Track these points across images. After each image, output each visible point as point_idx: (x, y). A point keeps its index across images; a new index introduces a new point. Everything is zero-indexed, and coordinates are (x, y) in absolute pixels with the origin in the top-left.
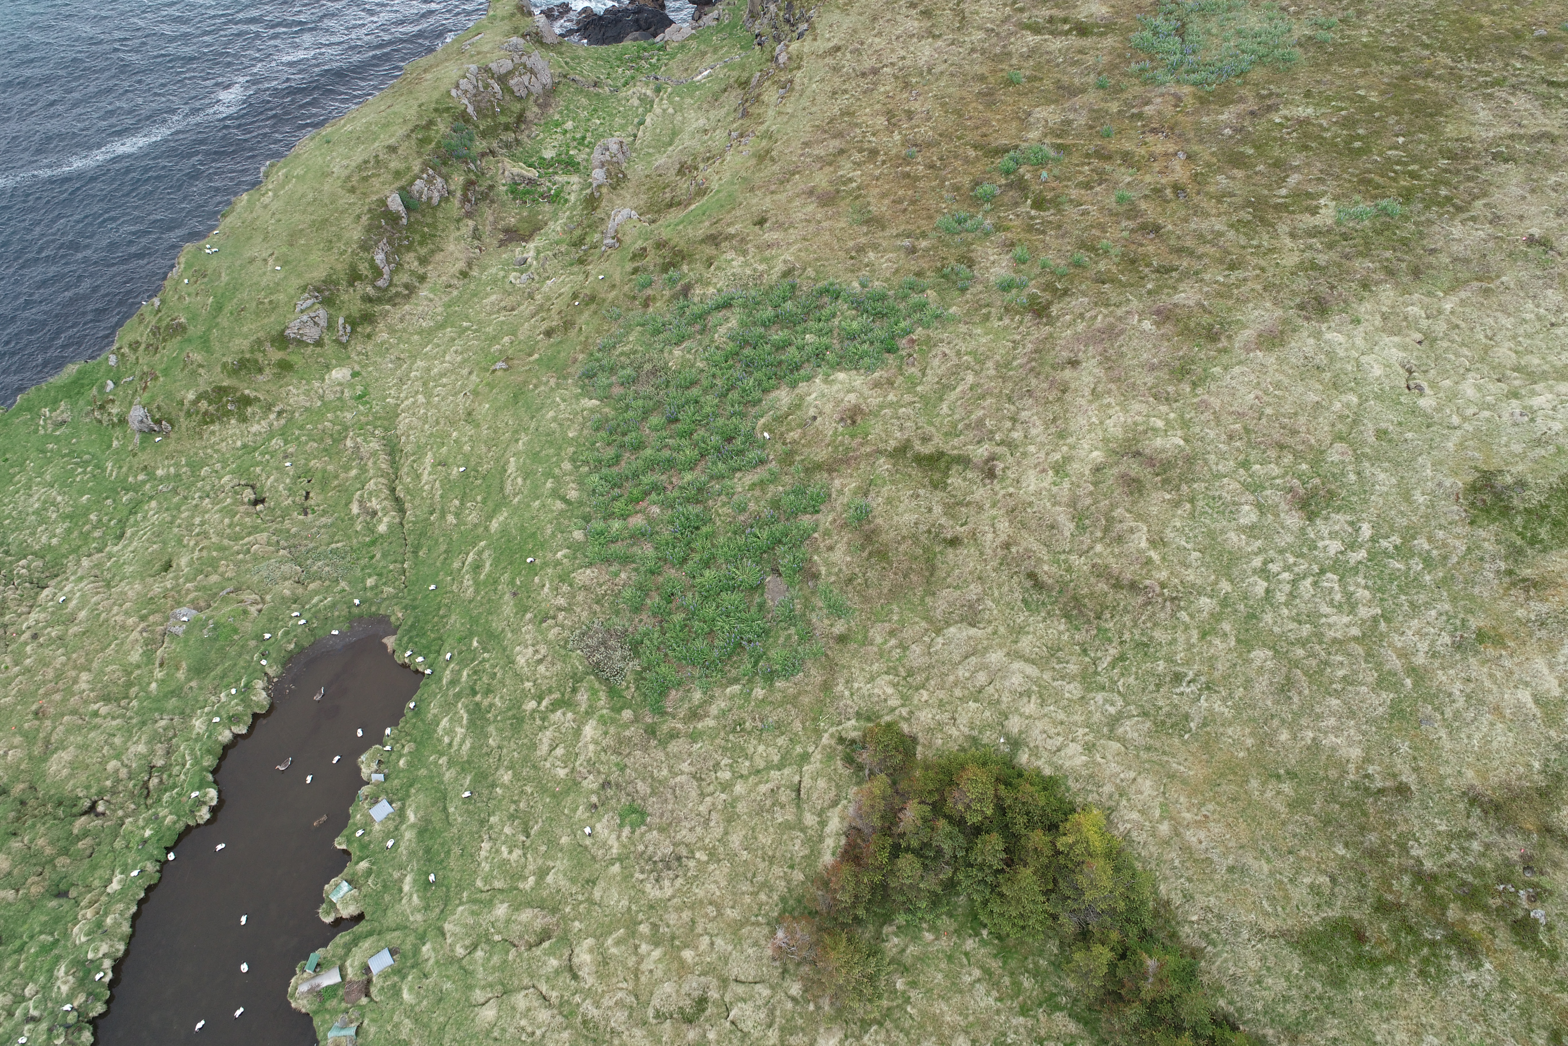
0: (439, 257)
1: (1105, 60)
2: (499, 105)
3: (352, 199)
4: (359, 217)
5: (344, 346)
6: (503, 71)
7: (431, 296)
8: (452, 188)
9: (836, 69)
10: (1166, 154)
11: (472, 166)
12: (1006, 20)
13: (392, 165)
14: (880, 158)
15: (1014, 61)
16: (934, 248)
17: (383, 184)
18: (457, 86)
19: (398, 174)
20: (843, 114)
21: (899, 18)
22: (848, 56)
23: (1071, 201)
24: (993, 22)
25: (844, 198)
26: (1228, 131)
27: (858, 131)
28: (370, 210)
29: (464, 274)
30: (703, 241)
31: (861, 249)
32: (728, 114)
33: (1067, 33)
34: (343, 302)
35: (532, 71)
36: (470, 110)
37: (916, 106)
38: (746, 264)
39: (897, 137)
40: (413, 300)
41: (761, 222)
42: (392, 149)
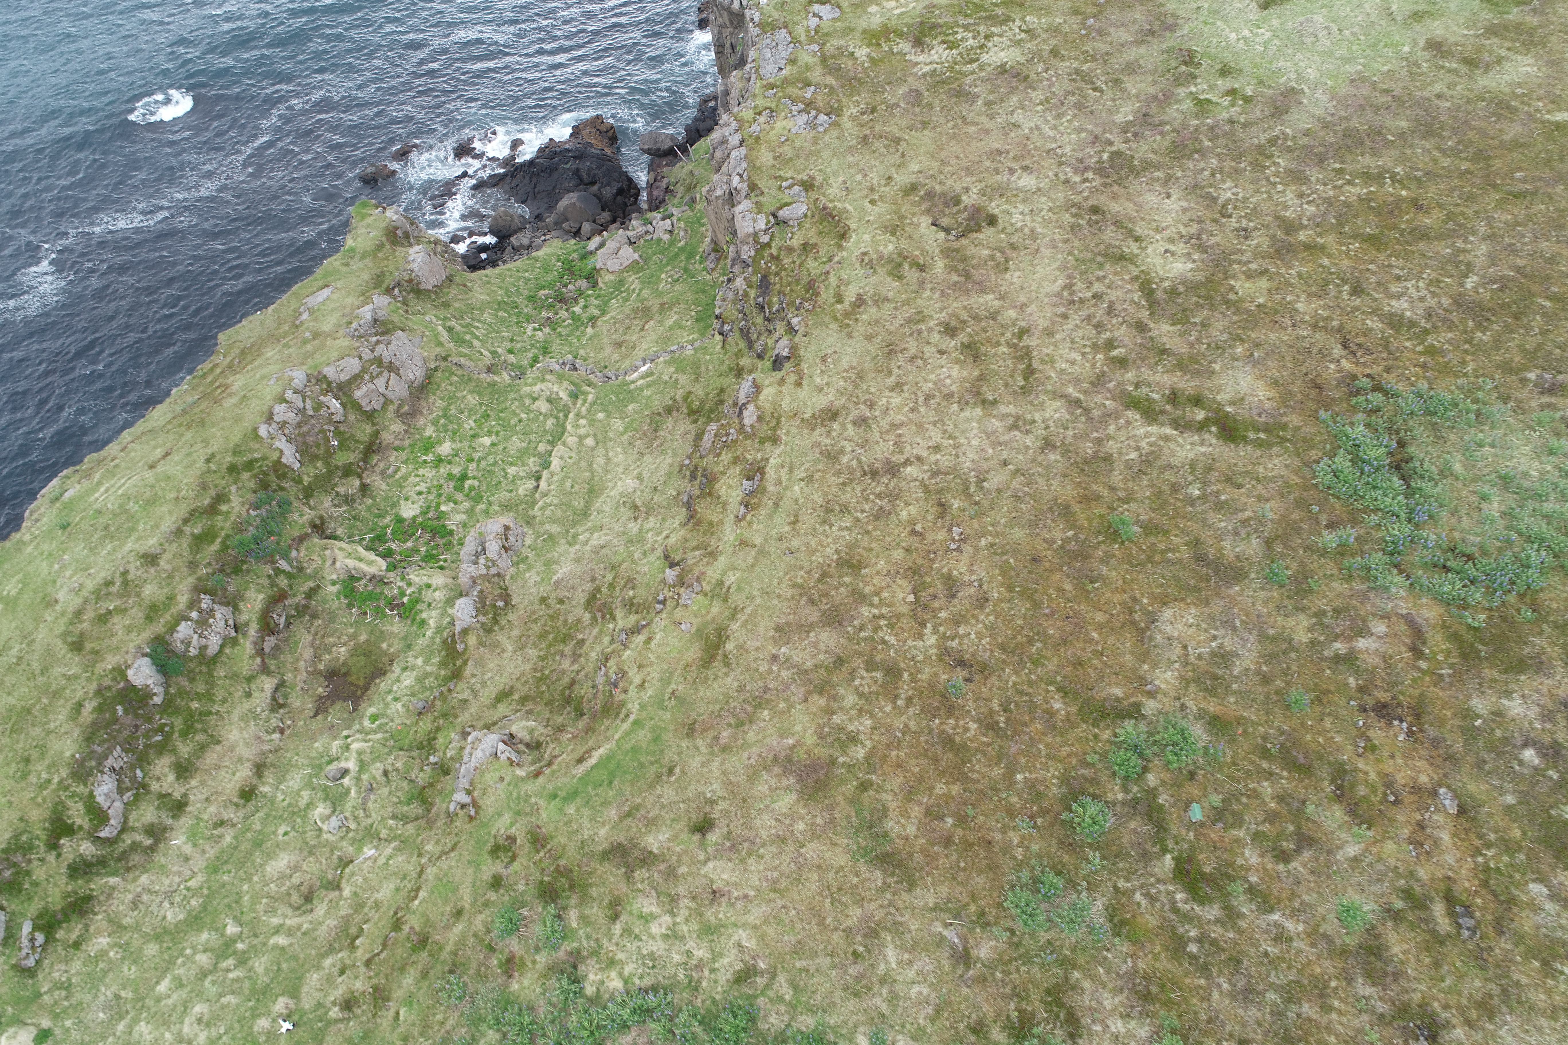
0: (211, 757)
1: (1272, 509)
2: (338, 433)
3: (73, 665)
4: (79, 706)
5: (31, 973)
6: (344, 377)
7: (188, 849)
8: (244, 618)
9: (831, 456)
10: (1416, 789)
11: (283, 564)
12: (1099, 381)
13: (149, 591)
14: (905, 690)
15: (1116, 478)
16: (1002, 961)
17: (129, 629)
18: (270, 418)
19: (153, 611)
20: (842, 563)
21: (929, 350)
22: (851, 430)
23: (1251, 890)
24: (1077, 381)
25: (843, 782)
26: (1529, 754)
27: (866, 612)
28: (99, 692)
29: (247, 794)
30: (606, 855)
31: (872, 933)
32: (669, 475)
33: (1202, 426)
34: (36, 884)
35: (392, 368)
36: (290, 456)
37: (959, 567)
38: (673, 936)
39: (932, 640)
40: (159, 858)
41: (703, 827)
42: (150, 559)
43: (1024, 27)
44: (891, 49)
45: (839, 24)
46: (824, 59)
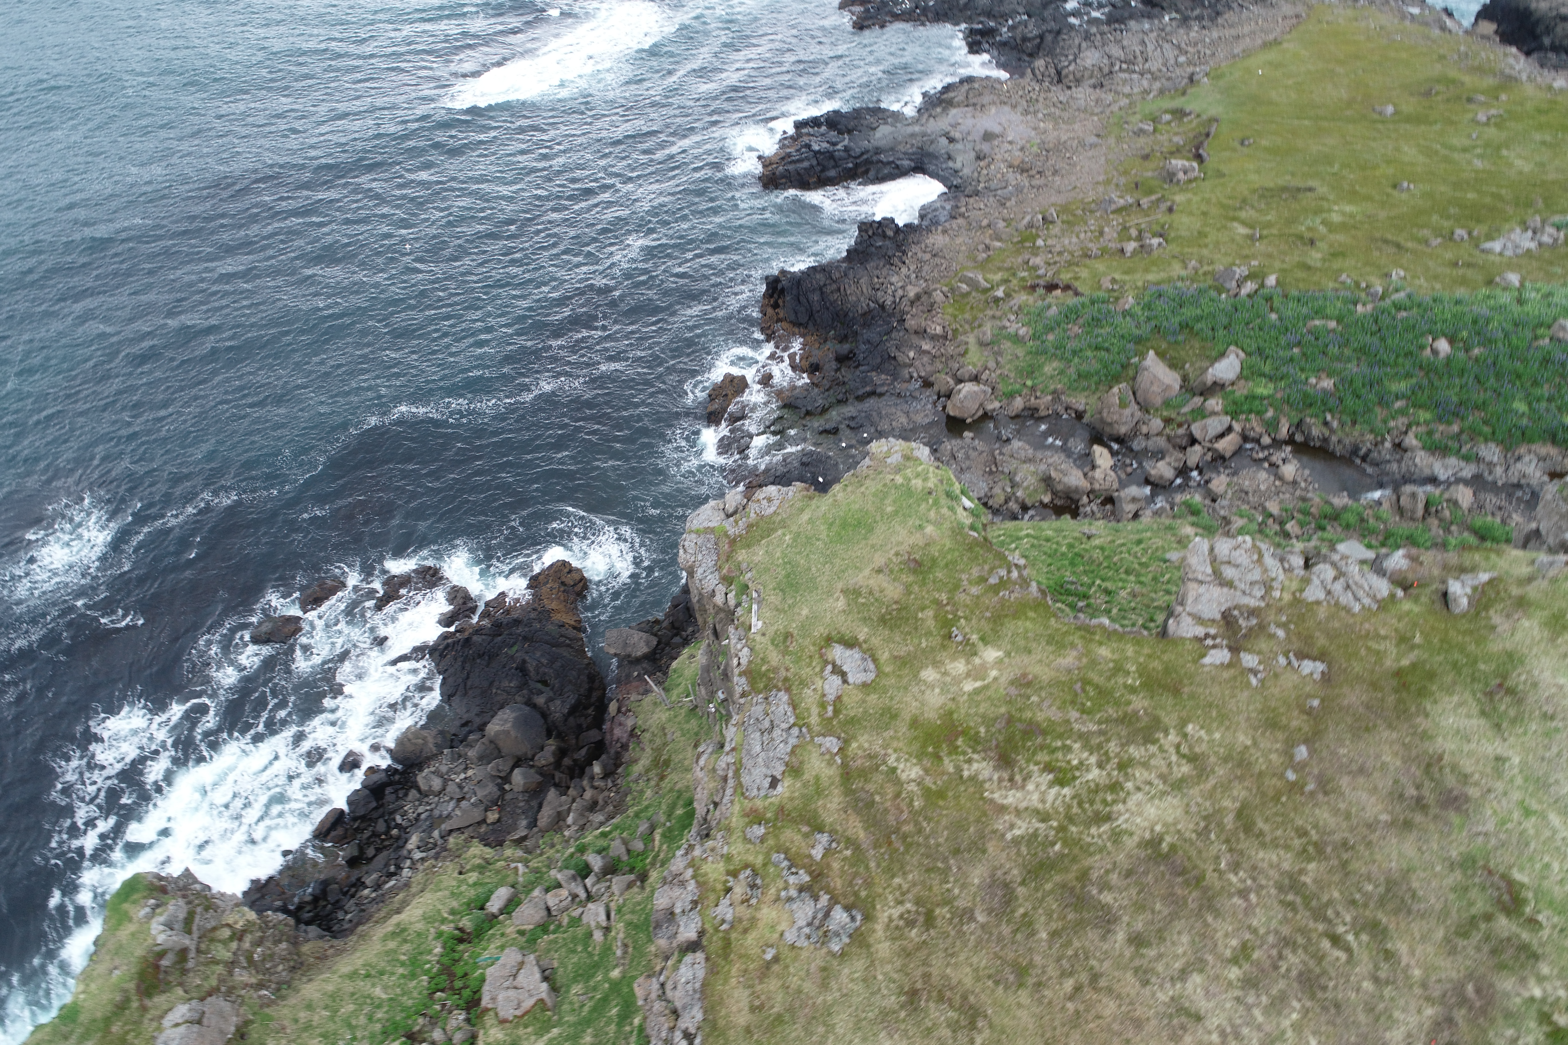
43: (1184, 749)
44: (959, 770)
45: (873, 697)
46: (847, 775)
